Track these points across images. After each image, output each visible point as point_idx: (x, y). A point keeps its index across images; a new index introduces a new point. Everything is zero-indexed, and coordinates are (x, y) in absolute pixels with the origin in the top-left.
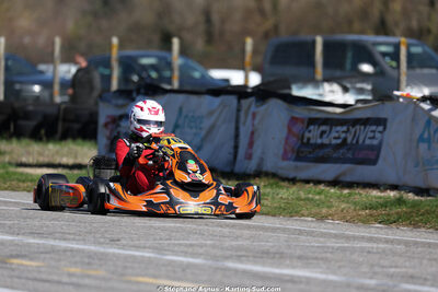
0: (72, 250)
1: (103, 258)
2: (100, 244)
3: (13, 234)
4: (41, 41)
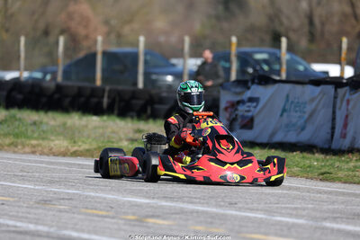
0: (197, 212)
1: (223, 218)
2: (221, 206)
3: (149, 198)
4: (174, 39)
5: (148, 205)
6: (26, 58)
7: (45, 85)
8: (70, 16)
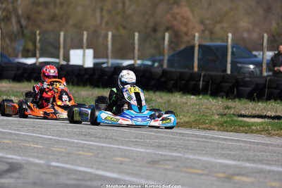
3: (236, 160)
4: (255, 36)
5: (235, 166)
6: (139, 50)
7: (154, 70)
8: (174, 17)
